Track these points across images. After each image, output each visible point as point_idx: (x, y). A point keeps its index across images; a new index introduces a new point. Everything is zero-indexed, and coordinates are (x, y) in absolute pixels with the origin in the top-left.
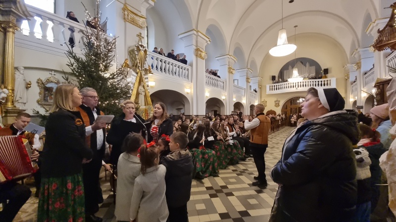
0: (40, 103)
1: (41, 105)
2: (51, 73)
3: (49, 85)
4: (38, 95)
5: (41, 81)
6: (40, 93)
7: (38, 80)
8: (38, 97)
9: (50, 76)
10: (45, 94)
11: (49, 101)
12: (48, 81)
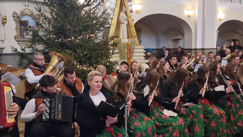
0: (17, 39)
1: (18, 41)
2: (25, 4)
3: (24, 19)
4: (15, 30)
5: (17, 14)
6: (16, 28)
7: (14, 13)
8: (15, 33)
9: (24, 7)
10: (21, 29)
11: (25, 37)
12: (23, 14)
